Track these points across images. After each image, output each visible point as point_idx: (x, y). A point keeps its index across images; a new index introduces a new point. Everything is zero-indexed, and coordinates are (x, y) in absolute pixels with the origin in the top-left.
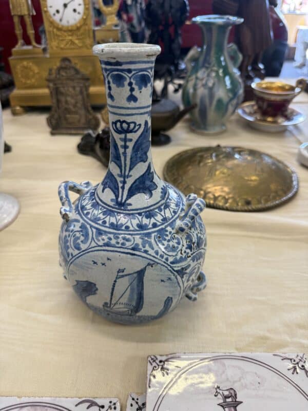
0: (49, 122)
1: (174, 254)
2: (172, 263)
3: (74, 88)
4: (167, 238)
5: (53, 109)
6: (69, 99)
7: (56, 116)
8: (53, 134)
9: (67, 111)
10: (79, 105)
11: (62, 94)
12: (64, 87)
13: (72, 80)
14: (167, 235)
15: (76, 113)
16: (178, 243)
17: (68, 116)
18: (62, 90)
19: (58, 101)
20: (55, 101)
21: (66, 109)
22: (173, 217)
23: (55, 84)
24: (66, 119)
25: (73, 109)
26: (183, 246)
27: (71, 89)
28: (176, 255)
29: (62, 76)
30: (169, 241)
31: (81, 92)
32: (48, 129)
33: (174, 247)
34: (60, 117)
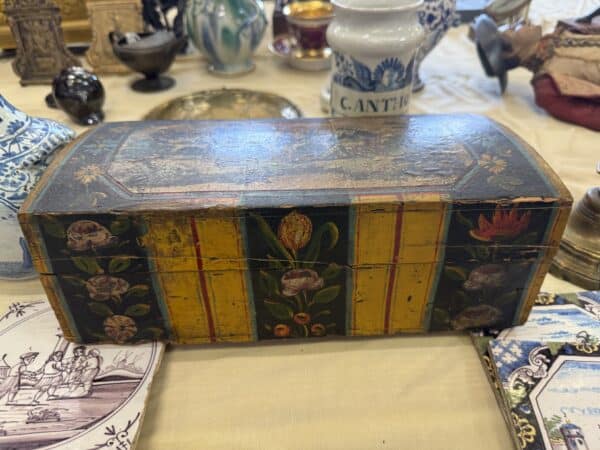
0: (17, 68)
1: (14, 189)
2: (11, 198)
3: (41, 21)
4: (6, 173)
5: (18, 51)
6: (37, 37)
7: (24, 61)
8: (23, 85)
9: (37, 53)
10: (52, 45)
11: (26, 31)
12: (27, 21)
13: (37, 11)
14: (6, 171)
15: (49, 56)
16: (23, 179)
17: (39, 60)
18: (25, 25)
19: (24, 40)
20: (18, 40)
21: (35, 51)
22: (21, 152)
23: (15, 18)
24: (37, 64)
25: (45, 51)
26: (29, 182)
27: (36, 24)
28: (17, 191)
29: (23, 6)
30: (8, 176)
31: (51, 28)
32: (18, 79)
33: (14, 183)
34: (29, 62)
